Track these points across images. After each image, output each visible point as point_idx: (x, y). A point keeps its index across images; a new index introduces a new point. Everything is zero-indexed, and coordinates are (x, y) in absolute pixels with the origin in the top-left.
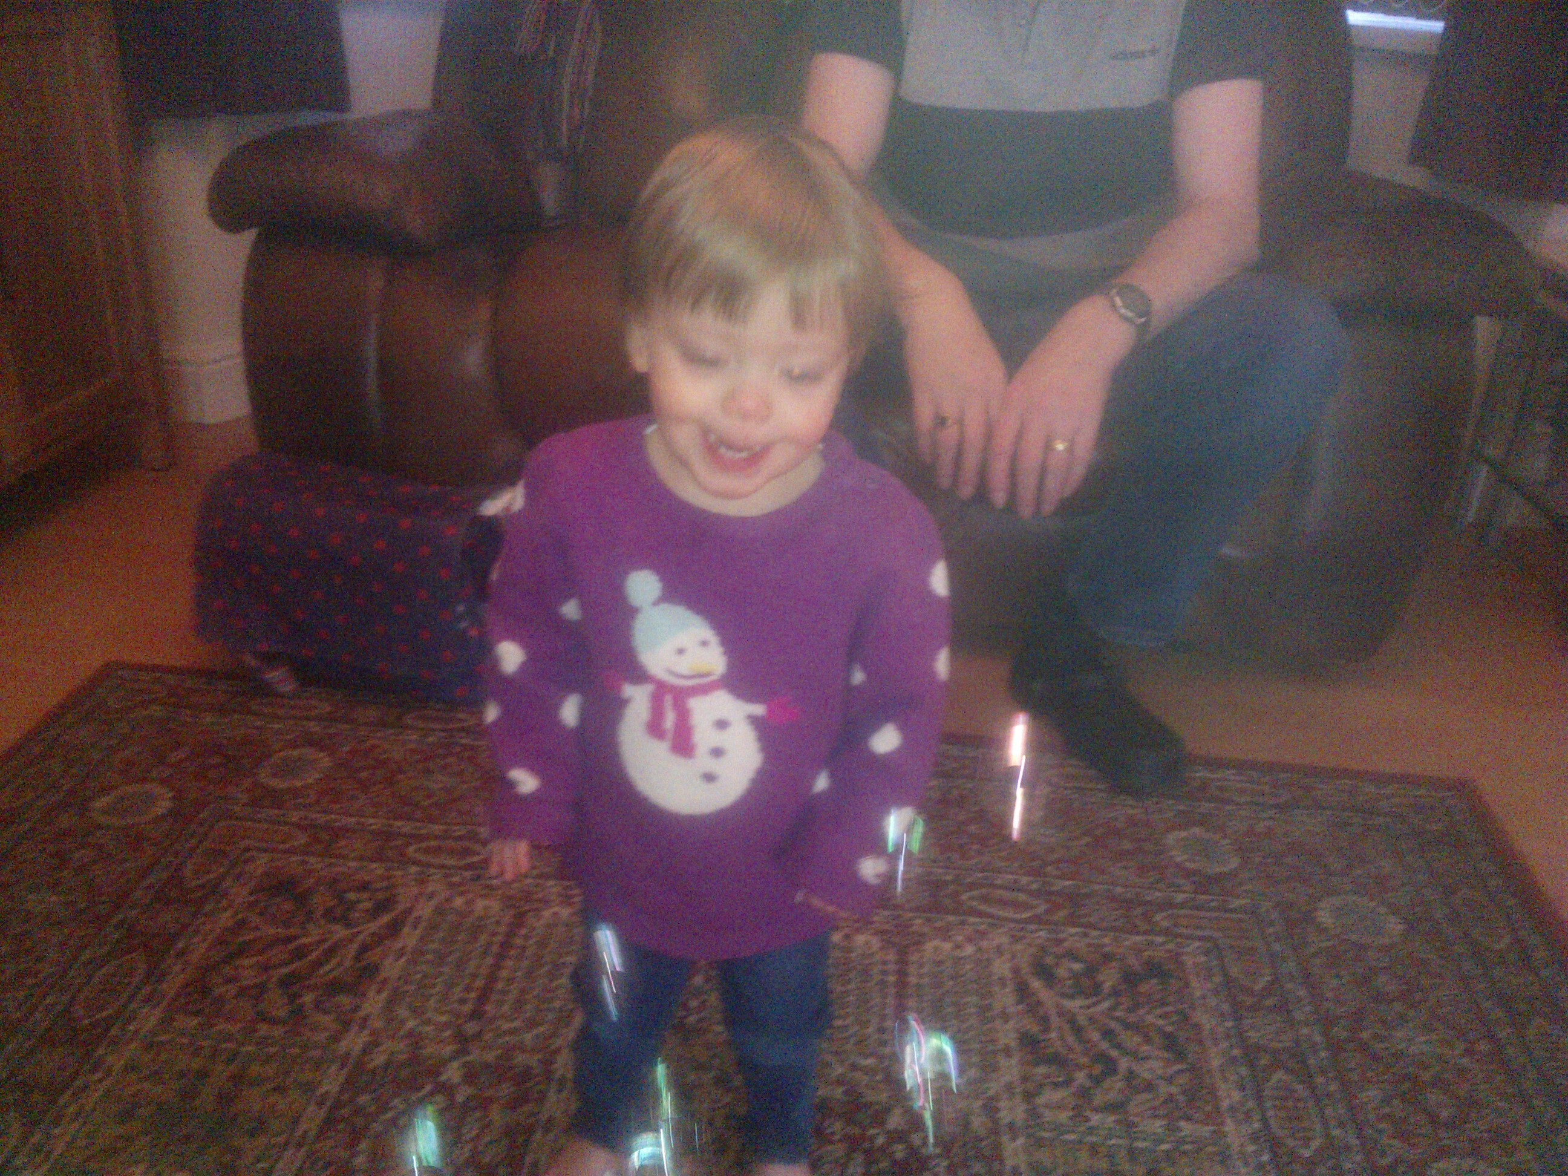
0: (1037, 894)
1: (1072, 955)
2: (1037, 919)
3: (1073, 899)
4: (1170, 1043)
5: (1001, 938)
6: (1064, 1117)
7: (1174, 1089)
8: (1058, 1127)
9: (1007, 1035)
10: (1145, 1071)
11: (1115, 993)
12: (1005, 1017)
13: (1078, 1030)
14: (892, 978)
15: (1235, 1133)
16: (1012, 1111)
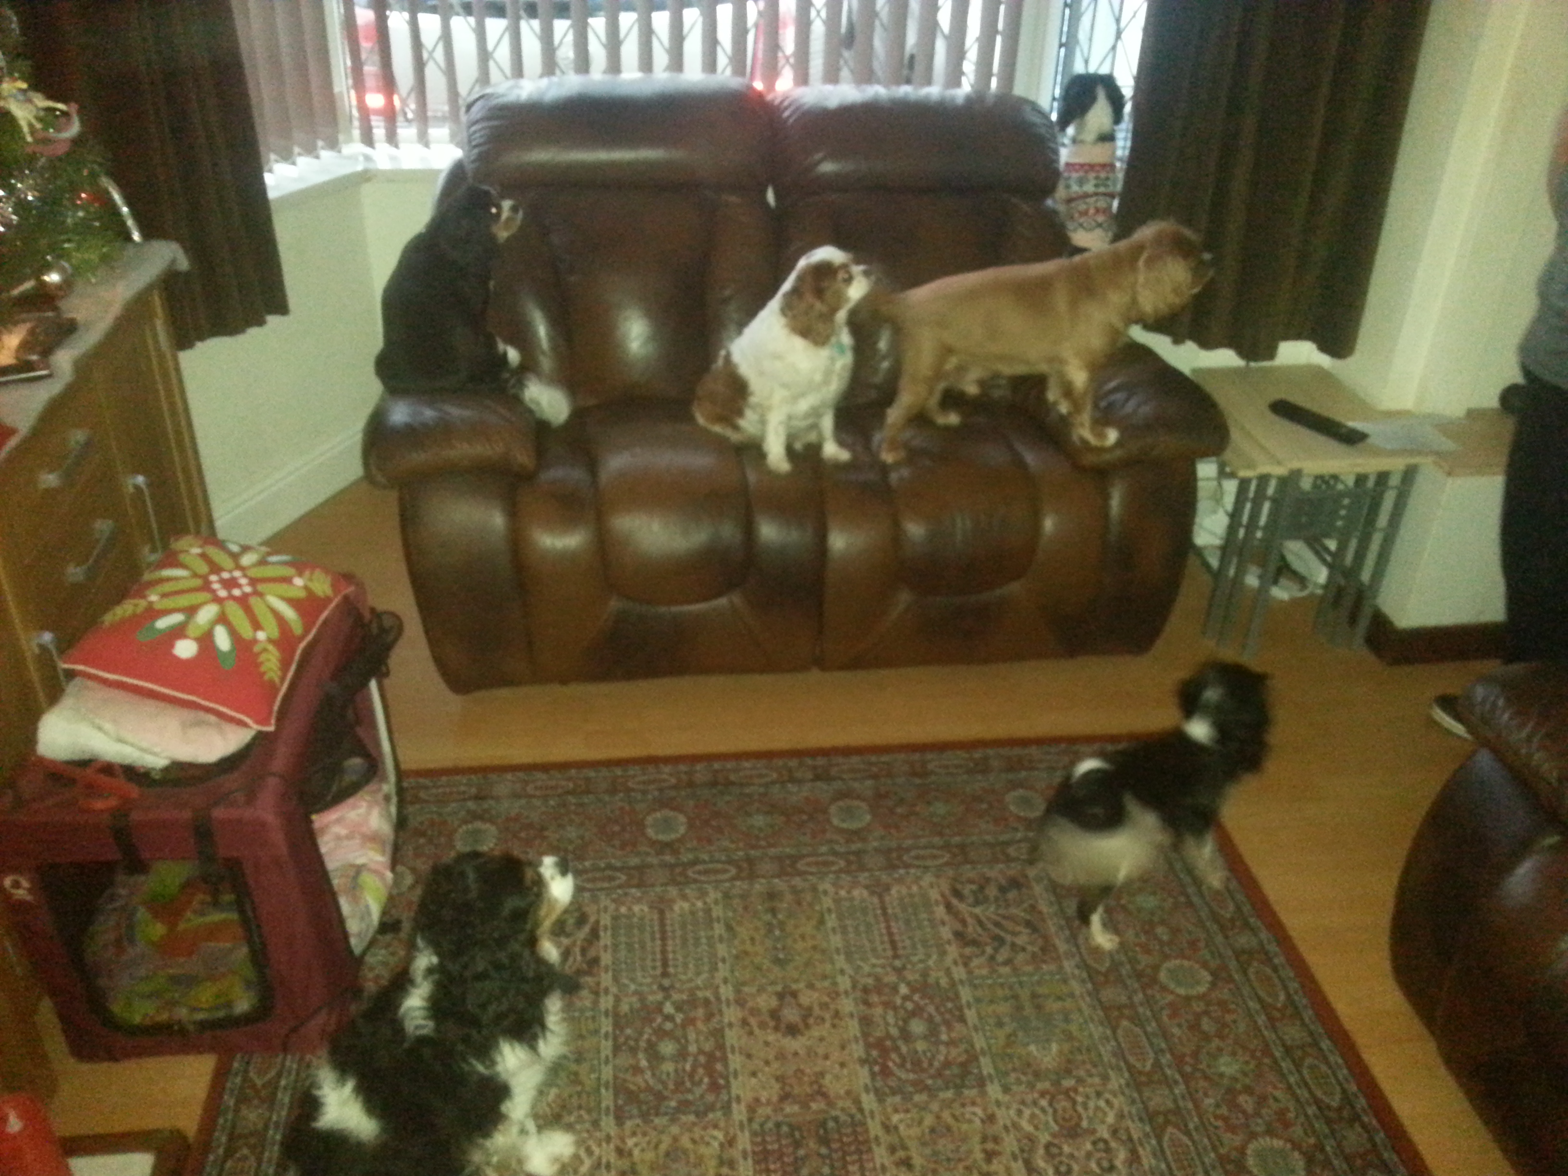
0: (941, 848)
1: (971, 881)
2: (947, 864)
3: (962, 847)
4: (1028, 924)
5: (928, 878)
6: (985, 972)
7: (1036, 949)
8: (983, 977)
9: (946, 933)
10: (1020, 941)
11: (997, 899)
12: (943, 923)
13: (980, 923)
14: (879, 912)
15: (1068, 965)
16: (959, 973)
